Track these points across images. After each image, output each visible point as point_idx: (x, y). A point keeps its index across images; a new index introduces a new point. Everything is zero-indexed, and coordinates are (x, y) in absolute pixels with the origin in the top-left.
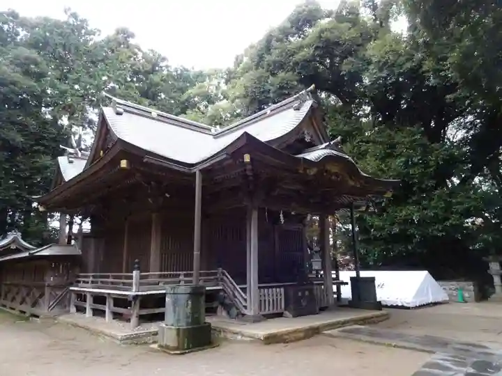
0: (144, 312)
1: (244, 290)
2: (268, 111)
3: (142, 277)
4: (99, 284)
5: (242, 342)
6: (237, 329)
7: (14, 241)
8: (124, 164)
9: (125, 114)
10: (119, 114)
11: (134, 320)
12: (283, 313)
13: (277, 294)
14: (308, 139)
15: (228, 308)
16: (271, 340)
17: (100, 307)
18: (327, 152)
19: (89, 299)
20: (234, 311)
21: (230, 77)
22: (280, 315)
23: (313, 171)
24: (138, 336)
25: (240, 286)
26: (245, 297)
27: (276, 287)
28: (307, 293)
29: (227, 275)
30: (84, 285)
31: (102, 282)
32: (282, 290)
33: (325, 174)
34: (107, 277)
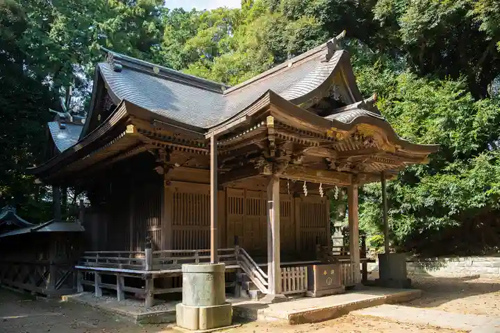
1: (264, 269)
2: (288, 64)
3: (154, 256)
4: (107, 263)
8: (130, 129)
9: (124, 70)
10: (117, 70)
11: (149, 300)
12: (306, 293)
13: (301, 273)
14: (336, 97)
17: (110, 286)
18: (361, 112)
19: (97, 278)
20: (254, 292)
22: (304, 295)
24: (154, 316)
25: (260, 265)
26: (266, 276)
27: (299, 265)
28: (333, 272)
29: (245, 252)
30: (90, 263)
31: (110, 261)
32: (306, 268)
33: (357, 138)
34: (116, 255)
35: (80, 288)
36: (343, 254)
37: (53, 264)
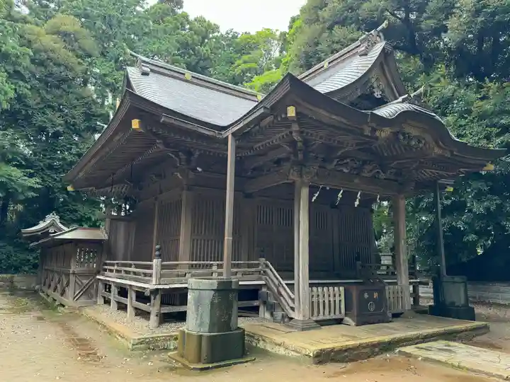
0: (166, 310)
1: (291, 286)
2: (325, 64)
3: (163, 267)
4: (123, 274)
5: (283, 358)
6: (278, 339)
7: (52, 224)
8: (135, 124)
9: (151, 74)
10: (145, 74)
11: (153, 318)
12: (342, 319)
13: (335, 294)
14: (377, 94)
15: (271, 308)
16: (323, 357)
17: (123, 300)
18: (406, 106)
19: (114, 290)
20: (279, 314)
21: (284, 40)
22: (339, 321)
23: (385, 133)
24: (155, 340)
25: (287, 282)
26: (293, 296)
27: (334, 285)
28: (376, 295)
29: (271, 266)
30: (110, 274)
31: (125, 271)
32: (342, 289)
33: (402, 137)
34: (130, 266)
35: (100, 301)
36: (390, 274)
37: (74, 273)
